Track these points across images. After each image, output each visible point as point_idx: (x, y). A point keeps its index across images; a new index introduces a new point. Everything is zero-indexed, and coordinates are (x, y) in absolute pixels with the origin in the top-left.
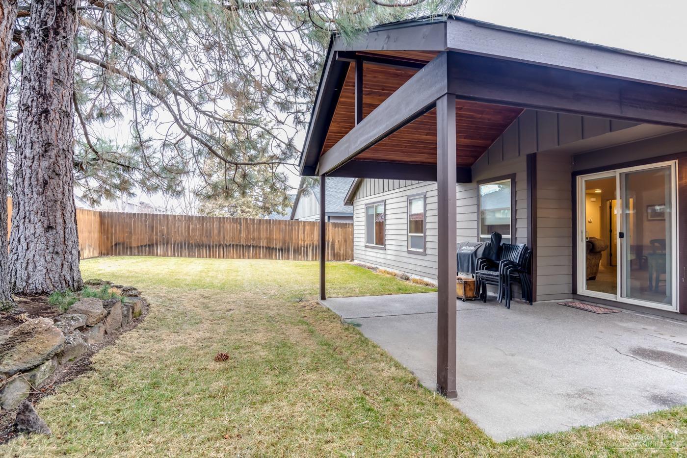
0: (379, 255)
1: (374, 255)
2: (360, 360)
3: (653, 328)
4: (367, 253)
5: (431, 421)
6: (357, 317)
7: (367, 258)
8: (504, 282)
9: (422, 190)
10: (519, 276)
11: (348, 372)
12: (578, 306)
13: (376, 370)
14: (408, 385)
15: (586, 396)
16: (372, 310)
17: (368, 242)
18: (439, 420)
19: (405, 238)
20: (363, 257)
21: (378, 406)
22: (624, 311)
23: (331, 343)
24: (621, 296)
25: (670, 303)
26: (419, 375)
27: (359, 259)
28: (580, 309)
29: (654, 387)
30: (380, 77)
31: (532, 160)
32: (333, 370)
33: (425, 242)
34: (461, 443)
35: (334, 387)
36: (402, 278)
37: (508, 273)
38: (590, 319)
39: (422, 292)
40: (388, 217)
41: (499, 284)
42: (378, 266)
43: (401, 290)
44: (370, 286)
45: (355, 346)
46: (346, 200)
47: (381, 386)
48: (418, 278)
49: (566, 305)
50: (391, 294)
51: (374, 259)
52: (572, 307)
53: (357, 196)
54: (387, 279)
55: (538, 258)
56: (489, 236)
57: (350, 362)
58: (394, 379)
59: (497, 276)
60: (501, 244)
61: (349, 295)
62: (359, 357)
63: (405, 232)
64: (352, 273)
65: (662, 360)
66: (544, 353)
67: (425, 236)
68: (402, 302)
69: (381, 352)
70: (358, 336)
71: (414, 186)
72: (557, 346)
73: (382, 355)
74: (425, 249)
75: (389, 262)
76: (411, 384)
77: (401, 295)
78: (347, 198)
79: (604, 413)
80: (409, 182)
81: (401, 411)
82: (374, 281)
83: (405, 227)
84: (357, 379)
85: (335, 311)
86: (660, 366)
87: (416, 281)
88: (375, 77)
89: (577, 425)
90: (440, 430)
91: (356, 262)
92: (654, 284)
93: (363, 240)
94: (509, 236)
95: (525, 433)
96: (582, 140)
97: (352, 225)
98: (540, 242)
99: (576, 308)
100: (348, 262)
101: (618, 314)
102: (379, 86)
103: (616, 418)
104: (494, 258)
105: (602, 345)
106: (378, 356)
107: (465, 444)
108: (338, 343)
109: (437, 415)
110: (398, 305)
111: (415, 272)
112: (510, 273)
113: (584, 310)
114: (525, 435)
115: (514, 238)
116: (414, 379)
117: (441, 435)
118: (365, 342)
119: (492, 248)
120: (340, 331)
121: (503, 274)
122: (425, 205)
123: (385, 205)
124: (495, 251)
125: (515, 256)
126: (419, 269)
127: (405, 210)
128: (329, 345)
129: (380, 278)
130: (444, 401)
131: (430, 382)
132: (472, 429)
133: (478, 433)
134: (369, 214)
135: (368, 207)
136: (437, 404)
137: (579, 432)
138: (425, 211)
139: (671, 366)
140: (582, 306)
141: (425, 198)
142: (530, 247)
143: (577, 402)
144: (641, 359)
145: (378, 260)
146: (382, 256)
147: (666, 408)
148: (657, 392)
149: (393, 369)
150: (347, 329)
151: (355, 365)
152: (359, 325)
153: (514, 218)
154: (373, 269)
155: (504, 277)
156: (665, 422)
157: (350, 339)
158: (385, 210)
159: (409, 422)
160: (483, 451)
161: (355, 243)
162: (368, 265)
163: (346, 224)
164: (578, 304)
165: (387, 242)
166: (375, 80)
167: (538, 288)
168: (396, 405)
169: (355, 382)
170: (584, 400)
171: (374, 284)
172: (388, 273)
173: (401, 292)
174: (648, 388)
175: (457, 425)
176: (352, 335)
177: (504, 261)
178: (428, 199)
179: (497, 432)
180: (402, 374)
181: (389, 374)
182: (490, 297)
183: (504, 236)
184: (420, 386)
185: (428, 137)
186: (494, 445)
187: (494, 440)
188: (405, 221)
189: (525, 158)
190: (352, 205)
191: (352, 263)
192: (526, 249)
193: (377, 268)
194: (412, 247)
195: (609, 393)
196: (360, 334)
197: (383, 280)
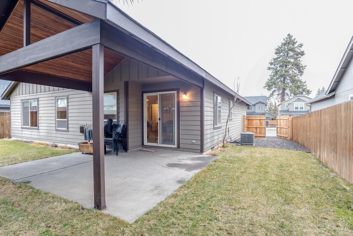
0: (33, 133)
1: (30, 133)
2: (38, 206)
3: (170, 155)
4: (24, 132)
5: (96, 227)
6: (25, 177)
7: (24, 135)
8: (115, 143)
9: (66, 94)
10: (121, 139)
11: (30, 217)
12: (145, 150)
13: (52, 208)
14: (77, 211)
15: (158, 188)
16: (37, 170)
17: (24, 125)
18: (101, 225)
19: (54, 122)
20: (20, 135)
21: (60, 231)
22: (161, 150)
23: (8, 201)
24: (160, 144)
25: (174, 145)
26: (81, 203)
27: (15, 136)
28: (146, 151)
29: (177, 177)
30: (43, 19)
31: (127, 84)
32: (16, 220)
33: (68, 124)
34: (116, 231)
35: (21, 232)
36: (52, 146)
37: (117, 138)
38: (150, 155)
39: (68, 154)
40: (40, 109)
41: (113, 144)
42: (33, 140)
43: (53, 154)
44: (30, 154)
45: (30, 197)
46: (3, 96)
47: (59, 218)
48: (63, 145)
49: (140, 150)
50: (48, 157)
51: (30, 136)
52: (143, 151)
53: (14, 94)
54: (42, 148)
55: (129, 130)
56: (106, 120)
57: (29, 210)
58: (66, 210)
59: (112, 140)
60: (112, 125)
61: (13, 162)
62: (36, 204)
63: (54, 118)
64: (12, 146)
65: (176, 166)
66: (138, 174)
67: (68, 121)
68: (57, 161)
69: (52, 196)
70: (31, 190)
71: (60, 91)
72: (142, 169)
73: (53, 198)
74: (68, 128)
75: (42, 137)
76: (77, 210)
77: (55, 157)
78: (4, 94)
79: (166, 193)
80: (56, 88)
81: (77, 228)
82: (33, 150)
83: (54, 115)
84: (38, 220)
85: (3, 176)
86: (176, 169)
87: (62, 147)
88: (39, 17)
89: (159, 202)
90: (103, 229)
91: (13, 139)
92: (168, 138)
93: (20, 124)
94: (116, 120)
95: (141, 213)
96: (147, 78)
97: (9, 113)
98: (130, 123)
99: (144, 151)
100: (6, 139)
101: (159, 151)
102: (42, 24)
103: (170, 193)
104: (109, 131)
105: (157, 165)
106: (51, 200)
107: (118, 231)
108: (15, 199)
109: (99, 222)
110: (54, 163)
111: (61, 142)
112: (118, 138)
113: (147, 151)
114: (142, 214)
115: (118, 121)
116: (79, 206)
117: (104, 232)
118: (38, 192)
119: (108, 127)
120: (14, 190)
121: (115, 139)
122: (68, 103)
123: (38, 101)
124: (109, 128)
125: (119, 130)
126: (64, 140)
127: (54, 105)
128: (7, 203)
129: (37, 148)
130: (101, 213)
131: (90, 204)
132: (119, 222)
133: (122, 223)
134: (25, 106)
135: (24, 102)
136: (97, 216)
137: (160, 204)
138: (68, 106)
139: (179, 168)
140: (146, 150)
141: (68, 99)
142: (126, 125)
143: (156, 192)
144: (170, 168)
145: (33, 136)
146: (36, 134)
147: (182, 184)
148: (178, 179)
149: (64, 204)
150: (20, 187)
151: (34, 210)
152: (28, 182)
153: (118, 112)
154: (29, 142)
155: (115, 141)
156: (183, 190)
157: (25, 194)
158: (38, 104)
159: (84, 232)
160: (127, 231)
161: (12, 126)
162: (24, 140)
163: (3, 113)
164: (144, 149)
165: (40, 125)
166: (39, 19)
167: (129, 144)
168: (72, 226)
169: (37, 222)
170: (158, 190)
171: (33, 152)
172: (42, 144)
173: (55, 155)
174: (175, 179)
175: (111, 223)
176: (25, 190)
177: (115, 133)
178: (69, 100)
179: (129, 218)
180: (70, 205)
181: (61, 208)
182: (107, 151)
183: (114, 120)
184: (83, 209)
185: (73, 64)
186: (131, 225)
187: (130, 223)
188: (54, 112)
189: (123, 83)
190: (9, 99)
191: (10, 140)
192: (124, 126)
193: (32, 141)
194: (59, 127)
195: (165, 184)
196: (32, 188)
197: (39, 149)
